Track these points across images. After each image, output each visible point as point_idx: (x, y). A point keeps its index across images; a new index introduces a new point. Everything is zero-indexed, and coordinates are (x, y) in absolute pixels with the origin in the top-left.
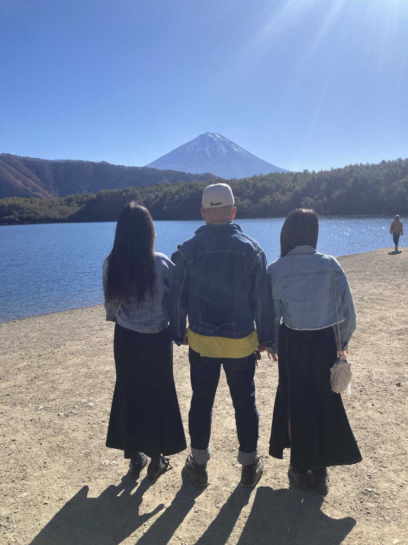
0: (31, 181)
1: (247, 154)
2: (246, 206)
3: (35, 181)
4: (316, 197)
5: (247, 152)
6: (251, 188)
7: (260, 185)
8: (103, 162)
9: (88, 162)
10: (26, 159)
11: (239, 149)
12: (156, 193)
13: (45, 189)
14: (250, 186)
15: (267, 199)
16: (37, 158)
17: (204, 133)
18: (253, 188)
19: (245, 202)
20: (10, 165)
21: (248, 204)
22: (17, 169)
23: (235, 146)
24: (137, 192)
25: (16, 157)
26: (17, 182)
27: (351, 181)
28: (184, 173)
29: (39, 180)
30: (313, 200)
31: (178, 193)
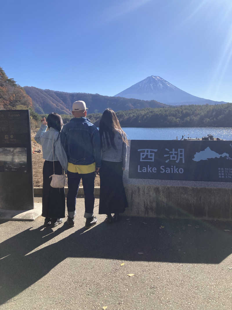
0: (60, 104)
1: (174, 87)
2: (178, 122)
3: (62, 104)
4: (211, 118)
5: (175, 86)
6: (180, 113)
7: (184, 112)
8: (97, 94)
9: (89, 94)
10: (57, 92)
11: (171, 85)
12: (133, 114)
13: (67, 108)
14: (180, 112)
15: (188, 119)
16: (63, 92)
17: (150, 76)
18: (181, 112)
19: (177, 119)
20: (50, 96)
21: (179, 121)
22: (53, 98)
23: (168, 83)
24: (124, 113)
25: (52, 91)
26: (53, 104)
27: (227, 111)
28: (140, 100)
29: (64, 103)
30: (209, 120)
31: (145, 115)
